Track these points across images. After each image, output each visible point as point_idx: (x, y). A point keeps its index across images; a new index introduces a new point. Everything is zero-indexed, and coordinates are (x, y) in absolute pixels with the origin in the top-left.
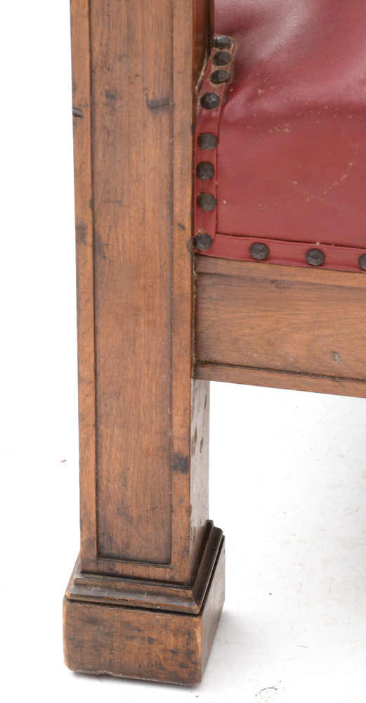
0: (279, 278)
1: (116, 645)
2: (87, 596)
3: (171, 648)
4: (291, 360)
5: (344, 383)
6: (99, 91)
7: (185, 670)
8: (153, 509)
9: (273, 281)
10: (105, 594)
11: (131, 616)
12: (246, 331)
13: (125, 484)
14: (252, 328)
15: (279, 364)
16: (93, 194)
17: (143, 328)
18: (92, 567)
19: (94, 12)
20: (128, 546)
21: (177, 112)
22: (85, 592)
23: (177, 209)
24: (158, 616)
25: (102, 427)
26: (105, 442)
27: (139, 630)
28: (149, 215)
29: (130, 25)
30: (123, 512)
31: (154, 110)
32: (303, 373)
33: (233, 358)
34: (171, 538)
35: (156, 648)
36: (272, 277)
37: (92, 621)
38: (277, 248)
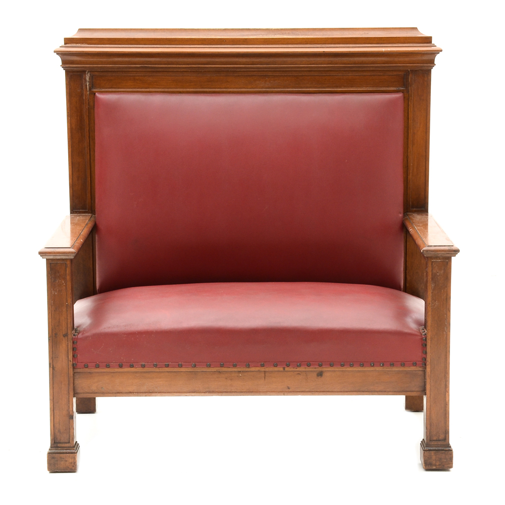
1: (59, 463)
3: (70, 462)
5: (104, 394)
6: (53, 333)
9: (89, 373)
10: (56, 451)
11: (62, 455)
13: (60, 424)
14: (85, 384)
15: (91, 392)
16: (52, 356)
18: (53, 446)
20: (60, 440)
21: (69, 336)
22: (51, 451)
23: (69, 358)
24: (68, 454)
26: (55, 414)
27: (63, 459)
28: (64, 359)
29: (59, 319)
30: (59, 431)
31: (64, 336)
32: (96, 393)
33: (82, 391)
34: (70, 436)
35: (67, 463)
36: (89, 371)
37: (53, 458)
38: (90, 364)
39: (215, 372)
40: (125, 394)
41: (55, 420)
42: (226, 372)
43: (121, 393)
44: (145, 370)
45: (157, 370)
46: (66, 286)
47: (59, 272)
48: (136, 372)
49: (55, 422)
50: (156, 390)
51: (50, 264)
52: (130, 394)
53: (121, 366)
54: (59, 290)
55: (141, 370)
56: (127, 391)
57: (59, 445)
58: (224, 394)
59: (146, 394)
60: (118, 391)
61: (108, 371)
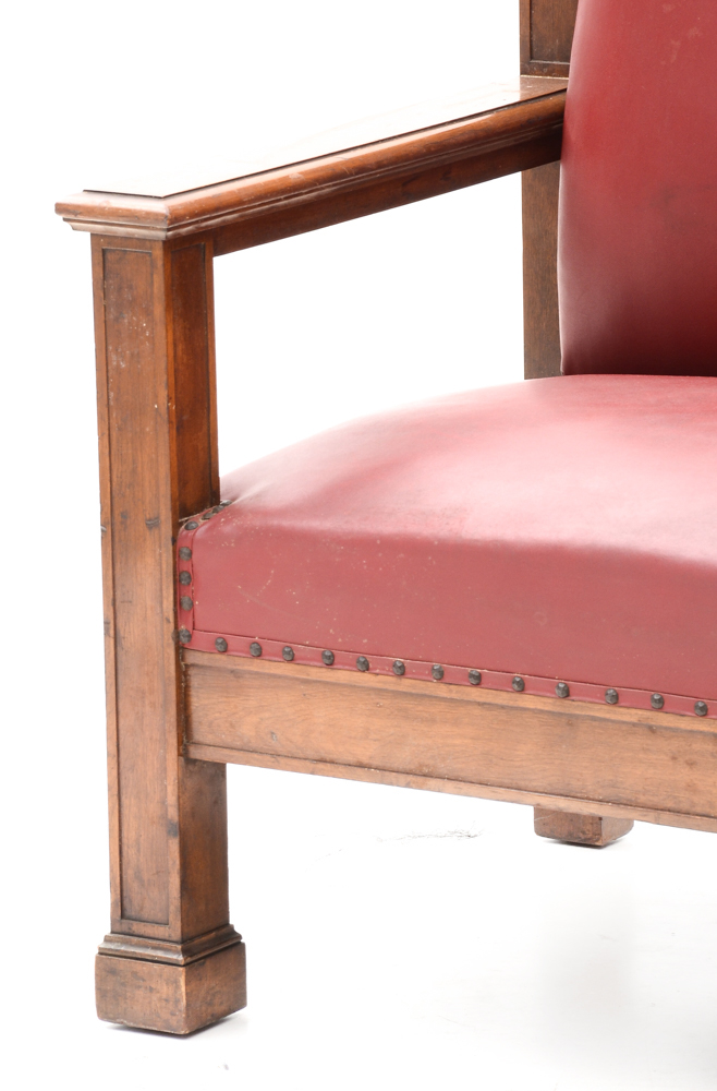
0: (235, 667)
1: (128, 994)
2: (110, 949)
3: (164, 996)
4: (246, 740)
5: (279, 758)
6: (116, 512)
7: (174, 1018)
8: (158, 873)
9: (232, 671)
10: (123, 948)
11: (138, 965)
12: (217, 715)
13: (139, 850)
14: (220, 713)
15: (238, 744)
16: (114, 595)
17: (148, 709)
18: (118, 929)
19: (113, 453)
20: (142, 909)
21: (163, 529)
22: (112, 946)
23: (165, 606)
24: (156, 966)
25: (123, 798)
26: (125, 811)
27: (144, 980)
28: (149, 612)
29: (134, 462)
30: (138, 876)
31: (150, 527)
32: (254, 751)
33: (209, 739)
34: (168, 898)
35: (155, 997)
36: (230, 667)
37: (113, 972)
38: (233, 642)
39: (634, 725)
40: (341, 768)
41: (125, 834)
42: (675, 730)
43: (332, 762)
44: (406, 684)
45: (442, 690)
46: (152, 339)
47: (130, 287)
48: (379, 691)
49: (125, 840)
50: (442, 768)
51: (104, 251)
52: (359, 771)
53: (331, 662)
54: (132, 355)
55: (389, 682)
56: (351, 759)
57: (137, 927)
58: (666, 816)
59: (411, 778)
60: (323, 755)
61: (290, 674)
